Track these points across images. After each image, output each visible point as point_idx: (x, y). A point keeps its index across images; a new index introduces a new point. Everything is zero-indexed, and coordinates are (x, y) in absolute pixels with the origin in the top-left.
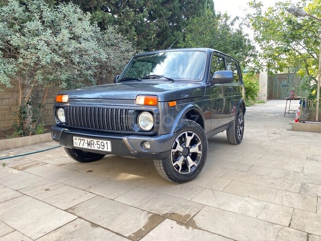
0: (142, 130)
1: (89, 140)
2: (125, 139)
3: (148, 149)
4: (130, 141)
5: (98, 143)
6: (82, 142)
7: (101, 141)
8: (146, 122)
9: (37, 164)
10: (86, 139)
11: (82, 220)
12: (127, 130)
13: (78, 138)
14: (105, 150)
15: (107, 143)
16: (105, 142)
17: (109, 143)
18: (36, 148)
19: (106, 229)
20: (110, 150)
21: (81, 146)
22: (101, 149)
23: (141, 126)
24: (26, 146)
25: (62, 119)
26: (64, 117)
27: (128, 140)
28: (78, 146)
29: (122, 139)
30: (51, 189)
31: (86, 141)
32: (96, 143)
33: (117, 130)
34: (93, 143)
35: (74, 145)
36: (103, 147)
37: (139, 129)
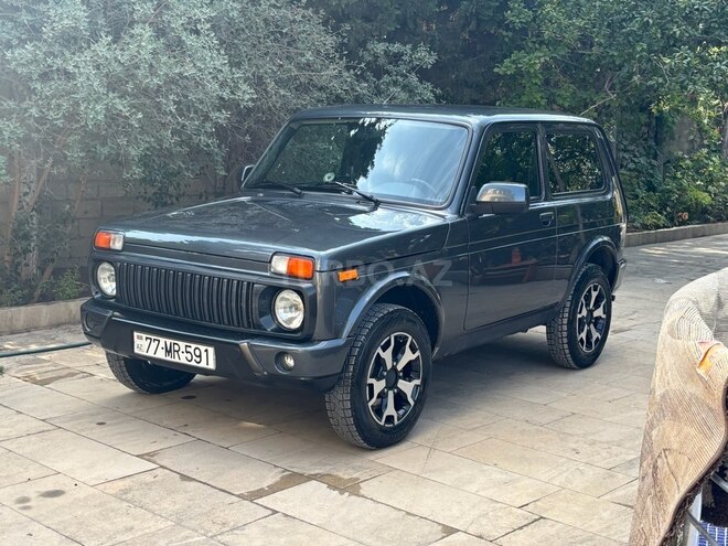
0: (280, 329)
1: (169, 341)
2: (244, 344)
3: (290, 369)
4: (255, 349)
5: (188, 349)
6: (154, 345)
7: (194, 346)
8: (289, 312)
9: (73, 375)
10: (162, 340)
11: (168, 471)
12: (250, 327)
13: (144, 336)
14: (203, 365)
15: (206, 351)
16: (203, 348)
17: (211, 350)
18: (61, 338)
19: (205, 483)
20: (212, 366)
21: (151, 354)
22: (193, 363)
23: (280, 321)
24: (37, 328)
25: (109, 286)
26: (114, 285)
27: (250, 346)
28: (145, 353)
29: (237, 345)
30: (108, 423)
31: (162, 344)
32: (183, 349)
33: (229, 324)
34: (176, 348)
35: (136, 351)
36: (198, 360)
37: (274, 326)
